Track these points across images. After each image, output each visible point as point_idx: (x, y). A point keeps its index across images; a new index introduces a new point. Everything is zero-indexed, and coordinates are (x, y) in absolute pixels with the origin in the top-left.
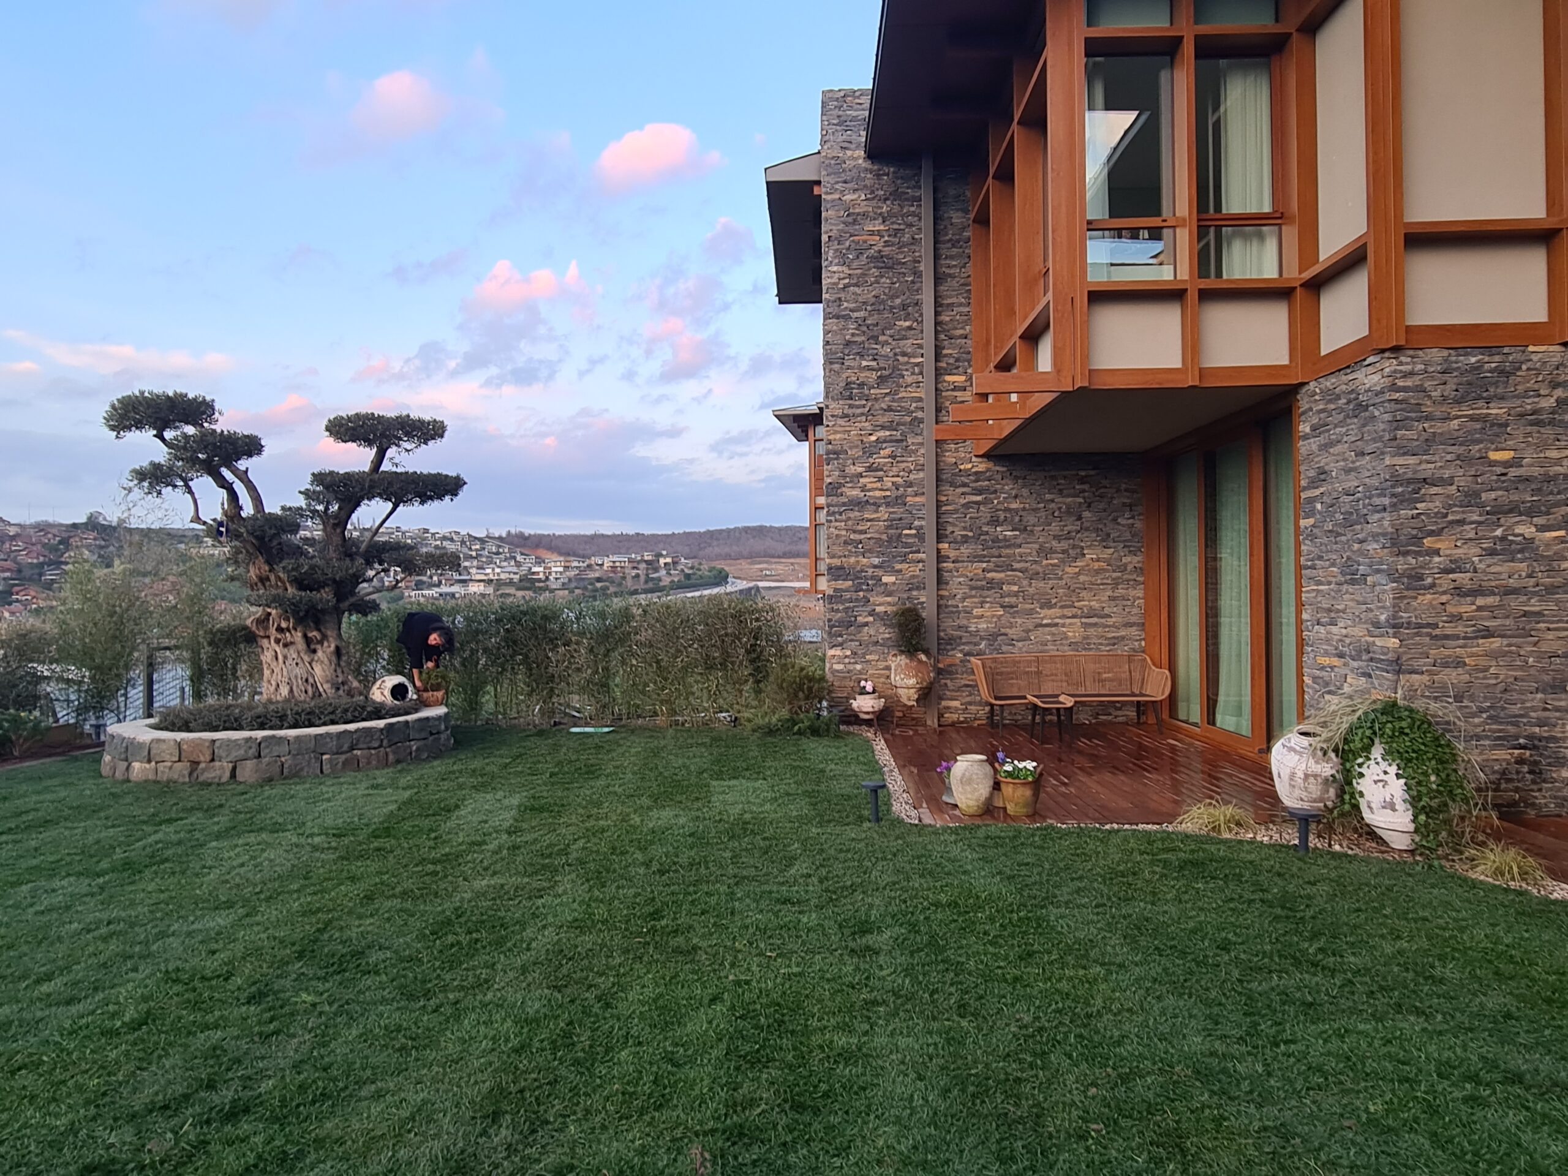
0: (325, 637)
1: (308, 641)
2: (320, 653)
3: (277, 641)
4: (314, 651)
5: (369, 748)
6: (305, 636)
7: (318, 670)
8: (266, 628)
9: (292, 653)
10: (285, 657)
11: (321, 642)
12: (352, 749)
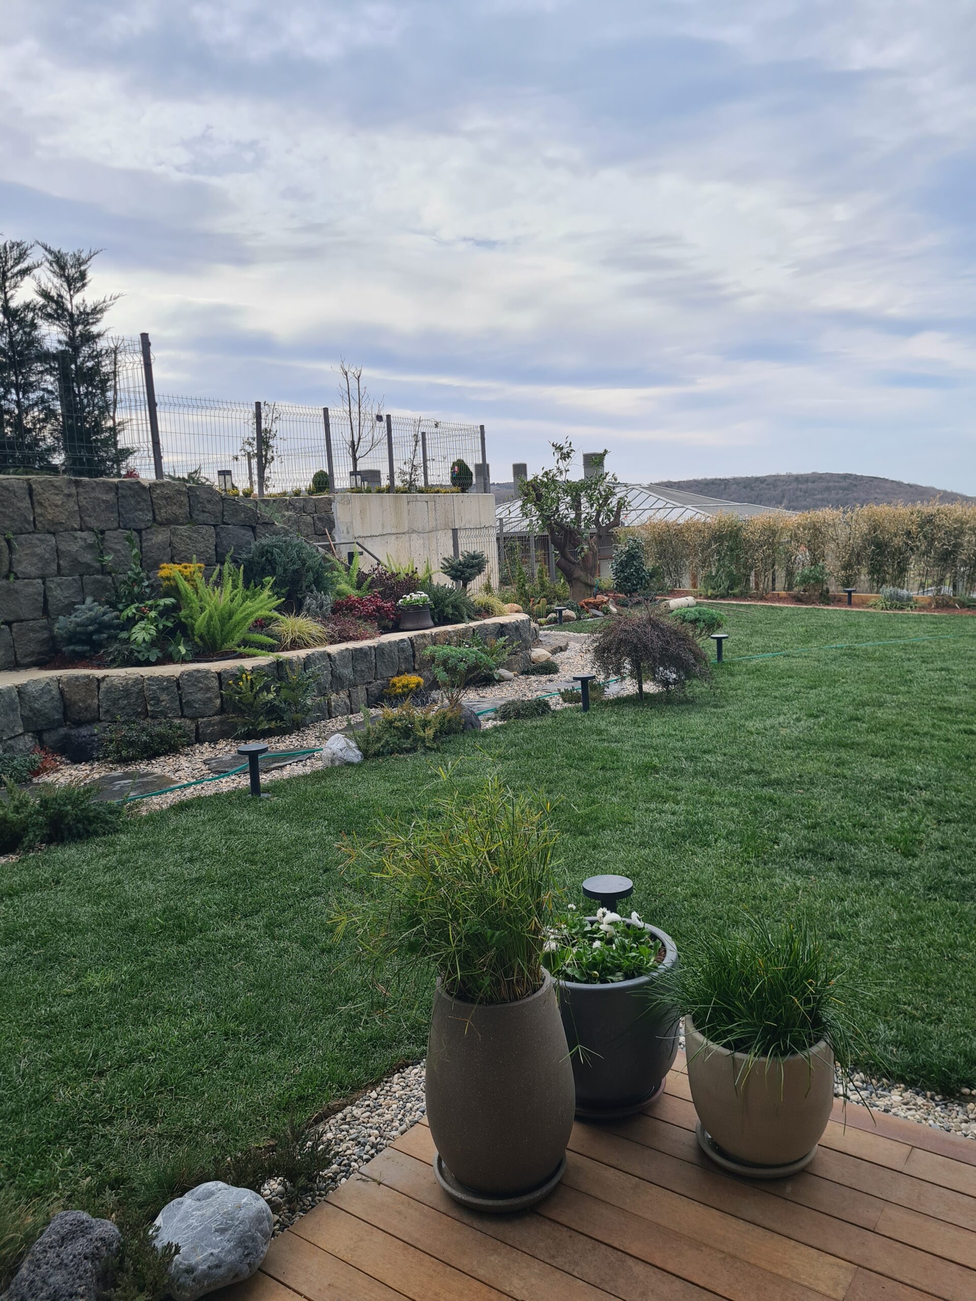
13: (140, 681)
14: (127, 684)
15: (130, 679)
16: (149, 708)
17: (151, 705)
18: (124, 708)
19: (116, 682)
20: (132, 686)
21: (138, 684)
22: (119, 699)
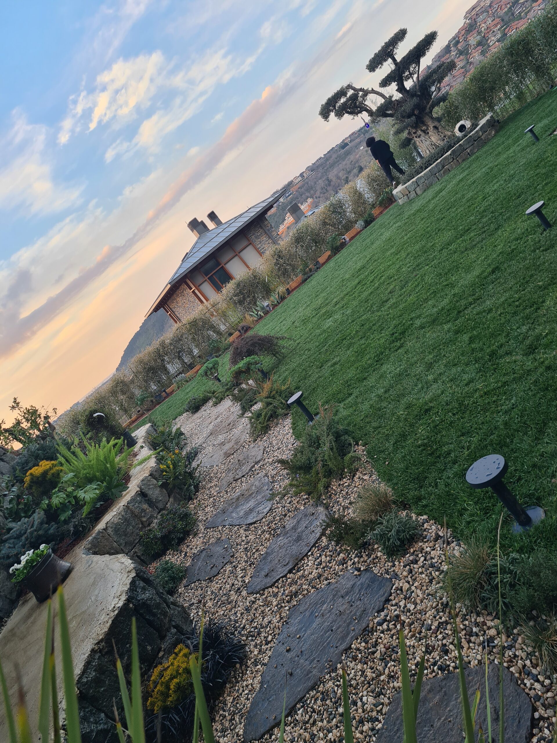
0: (428, 126)
1: (424, 131)
2: (430, 133)
3: (416, 137)
4: (428, 133)
5: (450, 163)
6: (422, 130)
7: (433, 139)
8: (412, 135)
9: (422, 138)
10: (421, 141)
11: (427, 129)
12: (443, 167)
13: (127, 507)
14: (123, 516)
15: (121, 511)
16: (144, 519)
17: (144, 517)
18: (133, 533)
19: (116, 520)
20: (126, 514)
21: (127, 512)
22: (126, 529)
